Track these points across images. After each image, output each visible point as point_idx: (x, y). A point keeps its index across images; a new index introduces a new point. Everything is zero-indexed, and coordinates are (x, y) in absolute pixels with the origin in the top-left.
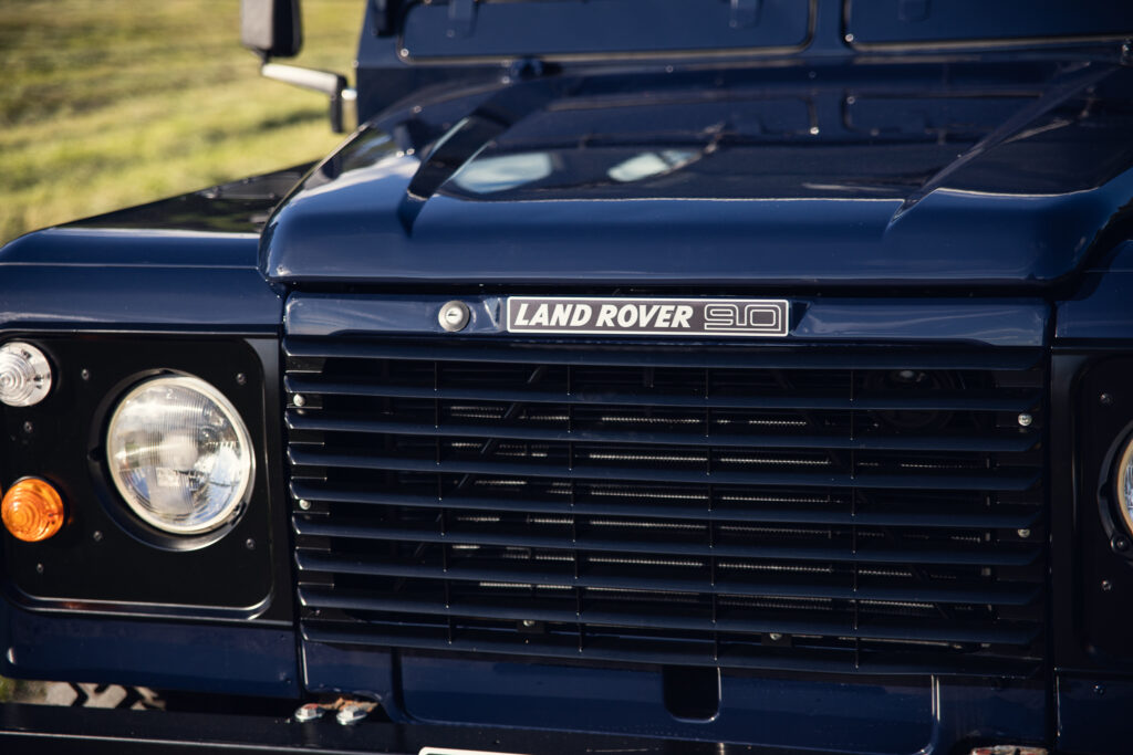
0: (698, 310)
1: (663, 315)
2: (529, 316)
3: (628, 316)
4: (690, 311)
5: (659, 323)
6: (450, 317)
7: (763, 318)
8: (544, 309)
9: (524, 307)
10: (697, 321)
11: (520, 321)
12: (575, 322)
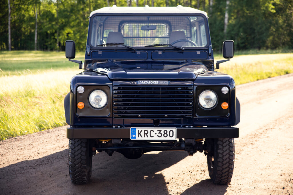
0: (159, 82)
1: (155, 82)
2: (141, 82)
3: (152, 82)
4: (158, 82)
5: (155, 83)
6: (132, 83)
7: (166, 83)
8: (143, 82)
9: (140, 82)
10: (159, 83)
11: (140, 83)
12: (146, 83)
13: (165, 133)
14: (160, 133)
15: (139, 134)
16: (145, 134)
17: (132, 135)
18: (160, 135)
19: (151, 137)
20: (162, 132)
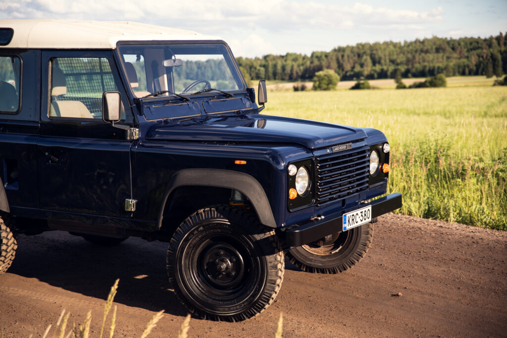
0: (346, 146)
1: (344, 147)
3: (341, 148)
6: (328, 151)
8: (335, 148)
11: (334, 150)
12: (338, 150)
13: (365, 215)
14: (362, 216)
15: (349, 221)
16: (353, 220)
17: (344, 225)
18: (361, 218)
19: (357, 222)
20: (363, 215)
